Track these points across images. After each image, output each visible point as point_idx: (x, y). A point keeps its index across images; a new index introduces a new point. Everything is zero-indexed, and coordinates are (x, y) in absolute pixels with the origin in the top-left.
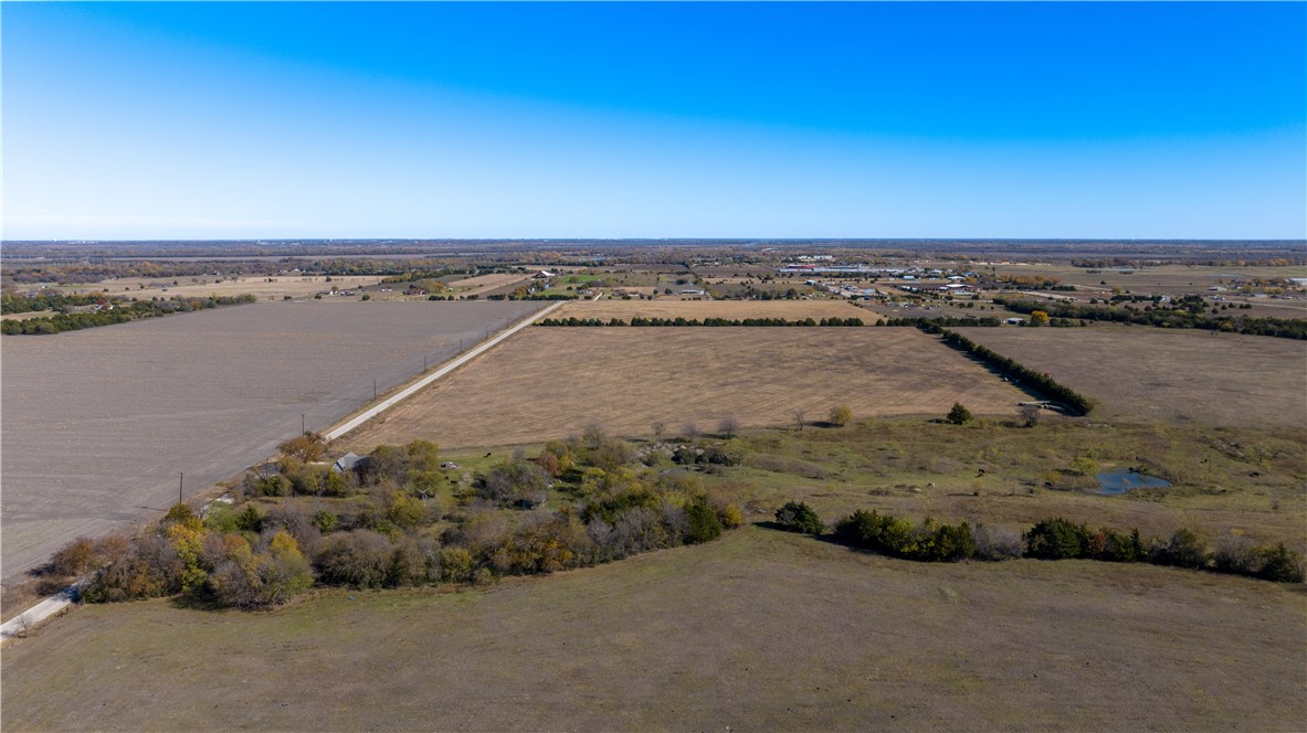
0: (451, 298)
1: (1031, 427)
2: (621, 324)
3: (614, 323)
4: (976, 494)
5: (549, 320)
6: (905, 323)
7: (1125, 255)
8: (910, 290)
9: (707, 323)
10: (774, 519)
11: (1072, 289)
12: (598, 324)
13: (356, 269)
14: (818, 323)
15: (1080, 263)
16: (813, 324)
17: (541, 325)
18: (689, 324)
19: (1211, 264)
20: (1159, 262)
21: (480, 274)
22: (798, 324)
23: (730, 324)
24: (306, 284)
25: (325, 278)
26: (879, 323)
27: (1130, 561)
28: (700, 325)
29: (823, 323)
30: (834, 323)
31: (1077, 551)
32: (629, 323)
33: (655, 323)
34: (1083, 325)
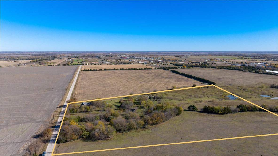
0: (53, 65)
1: (208, 88)
2: (102, 70)
3: (100, 70)
4: (213, 101)
5: (85, 70)
6: (160, 68)
7: (184, 54)
8: (152, 62)
9: (120, 69)
10: (187, 109)
11: (182, 61)
12: (96, 70)
13: (18, 59)
14: (143, 69)
15: (176, 56)
16: (142, 69)
17: (83, 71)
18: (117, 70)
19: (199, 56)
20: (189, 56)
21: (52, 60)
22: (139, 69)
23: (125, 69)
24: (8, 63)
25: (14, 61)
26: (155, 69)
27: (255, 111)
28: (119, 70)
29: (144, 69)
30: (146, 69)
31: (246, 110)
32: (103, 70)
33: (109, 70)
34: (192, 68)
